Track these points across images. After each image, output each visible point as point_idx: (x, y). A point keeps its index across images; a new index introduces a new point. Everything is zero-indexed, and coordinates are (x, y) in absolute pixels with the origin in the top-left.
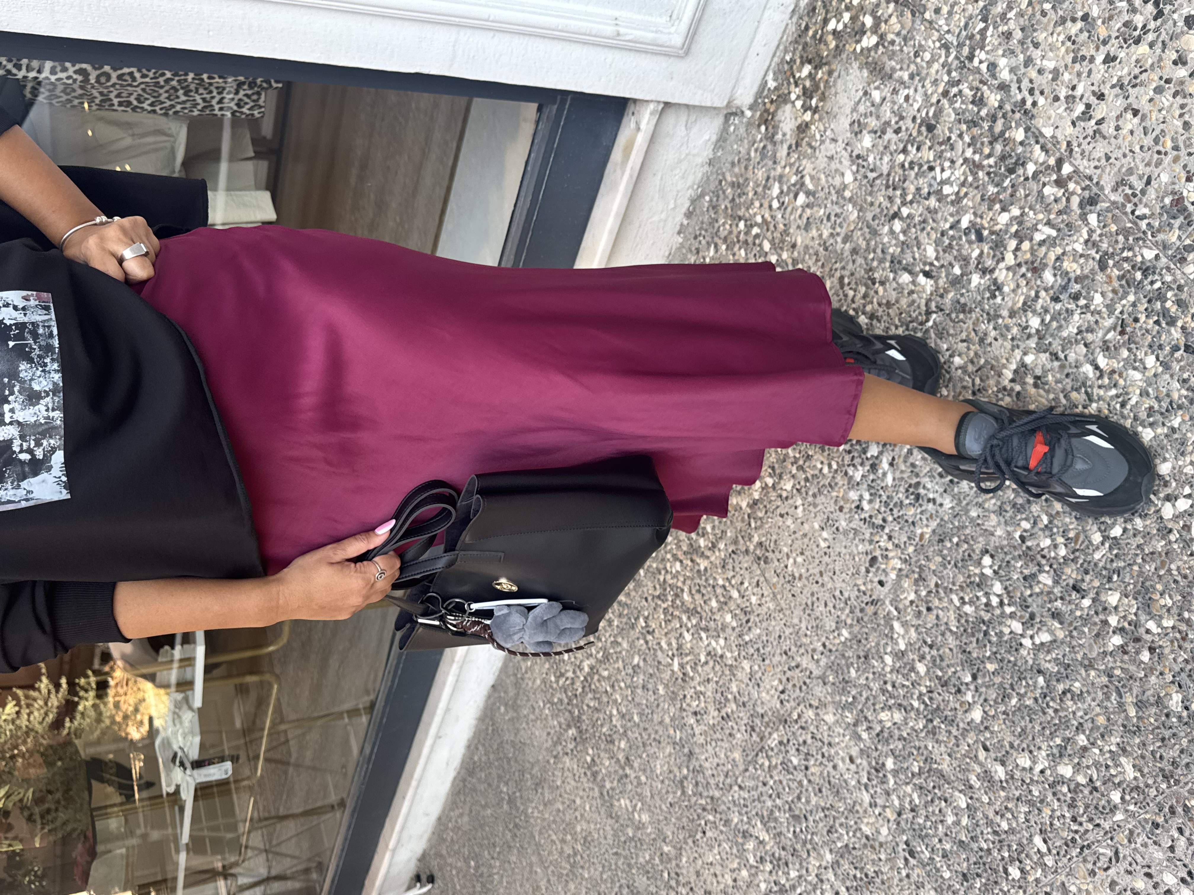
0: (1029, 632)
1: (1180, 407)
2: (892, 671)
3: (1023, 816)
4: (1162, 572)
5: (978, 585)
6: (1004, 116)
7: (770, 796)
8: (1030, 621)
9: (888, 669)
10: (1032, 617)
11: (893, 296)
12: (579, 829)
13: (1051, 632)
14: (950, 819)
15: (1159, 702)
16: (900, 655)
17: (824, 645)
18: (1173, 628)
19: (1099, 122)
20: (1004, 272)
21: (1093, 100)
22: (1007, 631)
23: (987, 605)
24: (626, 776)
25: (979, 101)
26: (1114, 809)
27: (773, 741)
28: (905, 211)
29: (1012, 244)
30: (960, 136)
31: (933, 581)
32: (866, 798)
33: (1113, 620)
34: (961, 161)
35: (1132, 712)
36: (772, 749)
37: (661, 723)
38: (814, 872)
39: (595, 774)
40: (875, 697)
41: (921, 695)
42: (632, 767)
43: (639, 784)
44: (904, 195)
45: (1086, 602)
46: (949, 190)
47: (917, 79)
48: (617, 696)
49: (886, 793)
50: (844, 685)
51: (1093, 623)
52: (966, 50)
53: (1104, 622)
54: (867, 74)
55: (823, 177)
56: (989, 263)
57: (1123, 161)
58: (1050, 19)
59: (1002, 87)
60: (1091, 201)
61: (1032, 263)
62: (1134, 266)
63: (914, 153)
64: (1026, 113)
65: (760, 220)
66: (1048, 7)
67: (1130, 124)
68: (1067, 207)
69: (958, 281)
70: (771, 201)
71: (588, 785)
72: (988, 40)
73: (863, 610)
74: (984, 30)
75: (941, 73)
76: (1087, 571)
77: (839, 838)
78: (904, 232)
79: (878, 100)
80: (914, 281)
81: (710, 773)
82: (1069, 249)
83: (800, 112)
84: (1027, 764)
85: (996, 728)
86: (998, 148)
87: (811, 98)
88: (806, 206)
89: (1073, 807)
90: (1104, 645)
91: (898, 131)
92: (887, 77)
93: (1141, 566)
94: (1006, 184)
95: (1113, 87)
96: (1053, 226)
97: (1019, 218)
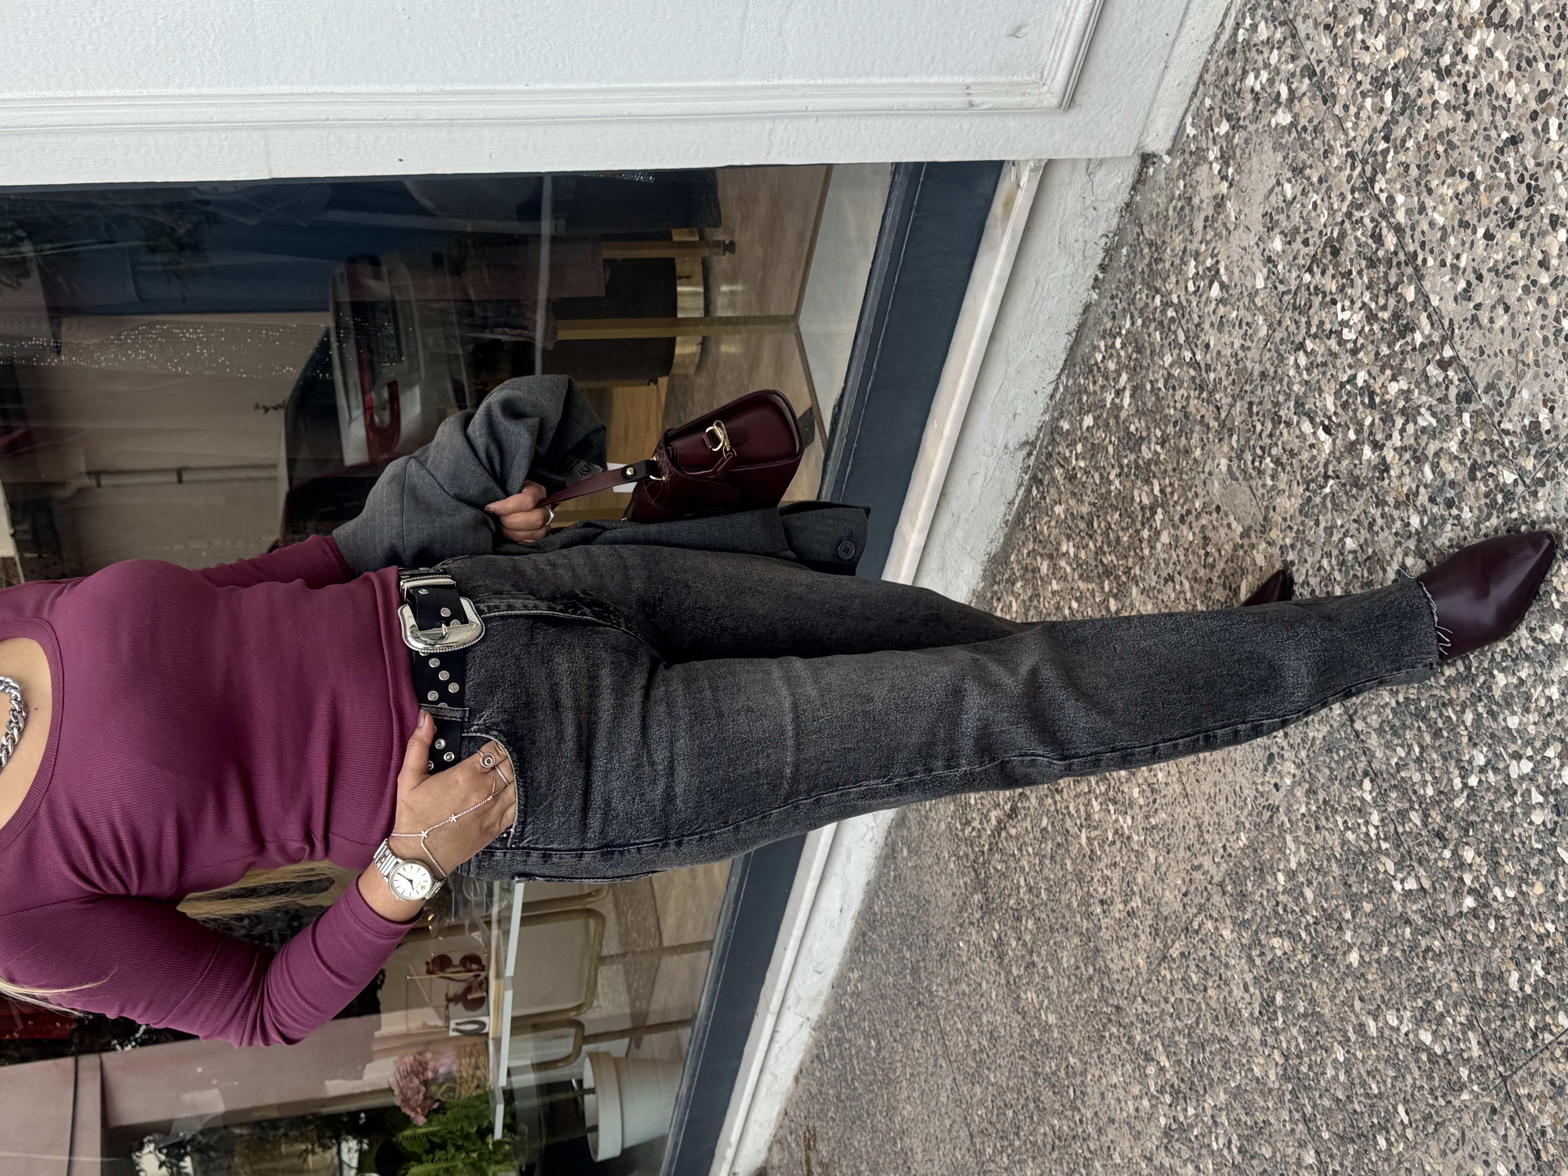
0: (1400, 876)
1: (1528, 658)
2: (1284, 892)
3: (1389, 1080)
4: (1507, 836)
5: (1360, 810)
6: (1399, 265)
7: (1171, 1015)
8: (1400, 863)
9: (1280, 889)
10: (1402, 859)
11: (1295, 444)
12: (985, 1020)
13: (1418, 878)
14: (1330, 1072)
15: (1501, 978)
16: (1291, 875)
17: (1224, 847)
18: (1515, 899)
19: (1478, 307)
20: (1392, 452)
21: (1472, 278)
22: (1382, 870)
23: (1367, 834)
24: (1034, 964)
25: (1378, 238)
26: (1462, 1087)
27: (1175, 952)
28: (1309, 345)
30: (1360, 273)
31: (1321, 795)
32: (1257, 1034)
33: (1468, 878)
34: (1359, 304)
35: (1480, 983)
36: (1174, 960)
37: (1069, 906)
38: (1209, 1112)
39: (1001, 956)
40: (1269, 919)
41: (1308, 925)
42: (1039, 954)
43: (1046, 977)
44: (1309, 324)
45: (1447, 854)
46: (1348, 335)
47: (1325, 185)
48: (1024, 862)
49: (1276, 1032)
50: (1241, 899)
51: (1452, 878)
52: (1369, 169)
53: (1461, 879)
54: (1280, 158)
55: (1236, 271)
56: (1379, 437)
57: (1493, 360)
58: (1442, 164)
59: (1398, 230)
60: (1465, 397)
61: (1415, 451)
62: (1497, 486)
63: (1318, 276)
64: (1416, 269)
65: (1175, 300)
66: (1440, 149)
67: (1502, 320)
68: (1446, 396)
69: (1352, 448)
70: (1186, 281)
71: (994, 967)
72: (1388, 166)
73: (1260, 814)
74: (1385, 152)
75: (1346, 188)
76: (1448, 819)
77: (1233, 1076)
78: (1307, 370)
79: (1289, 196)
80: (1314, 433)
81: (1115, 976)
82: (1445, 445)
83: (1217, 179)
84: (1395, 1023)
85: (1370, 977)
86: (1392, 302)
87: (1228, 166)
88: (1221, 301)
89: (1430, 1078)
90: (1460, 905)
91: (1306, 243)
92: (1298, 171)
93: (1492, 826)
94: (1397, 348)
95: (1490, 270)
96: (1434, 415)
97: (1406, 394)
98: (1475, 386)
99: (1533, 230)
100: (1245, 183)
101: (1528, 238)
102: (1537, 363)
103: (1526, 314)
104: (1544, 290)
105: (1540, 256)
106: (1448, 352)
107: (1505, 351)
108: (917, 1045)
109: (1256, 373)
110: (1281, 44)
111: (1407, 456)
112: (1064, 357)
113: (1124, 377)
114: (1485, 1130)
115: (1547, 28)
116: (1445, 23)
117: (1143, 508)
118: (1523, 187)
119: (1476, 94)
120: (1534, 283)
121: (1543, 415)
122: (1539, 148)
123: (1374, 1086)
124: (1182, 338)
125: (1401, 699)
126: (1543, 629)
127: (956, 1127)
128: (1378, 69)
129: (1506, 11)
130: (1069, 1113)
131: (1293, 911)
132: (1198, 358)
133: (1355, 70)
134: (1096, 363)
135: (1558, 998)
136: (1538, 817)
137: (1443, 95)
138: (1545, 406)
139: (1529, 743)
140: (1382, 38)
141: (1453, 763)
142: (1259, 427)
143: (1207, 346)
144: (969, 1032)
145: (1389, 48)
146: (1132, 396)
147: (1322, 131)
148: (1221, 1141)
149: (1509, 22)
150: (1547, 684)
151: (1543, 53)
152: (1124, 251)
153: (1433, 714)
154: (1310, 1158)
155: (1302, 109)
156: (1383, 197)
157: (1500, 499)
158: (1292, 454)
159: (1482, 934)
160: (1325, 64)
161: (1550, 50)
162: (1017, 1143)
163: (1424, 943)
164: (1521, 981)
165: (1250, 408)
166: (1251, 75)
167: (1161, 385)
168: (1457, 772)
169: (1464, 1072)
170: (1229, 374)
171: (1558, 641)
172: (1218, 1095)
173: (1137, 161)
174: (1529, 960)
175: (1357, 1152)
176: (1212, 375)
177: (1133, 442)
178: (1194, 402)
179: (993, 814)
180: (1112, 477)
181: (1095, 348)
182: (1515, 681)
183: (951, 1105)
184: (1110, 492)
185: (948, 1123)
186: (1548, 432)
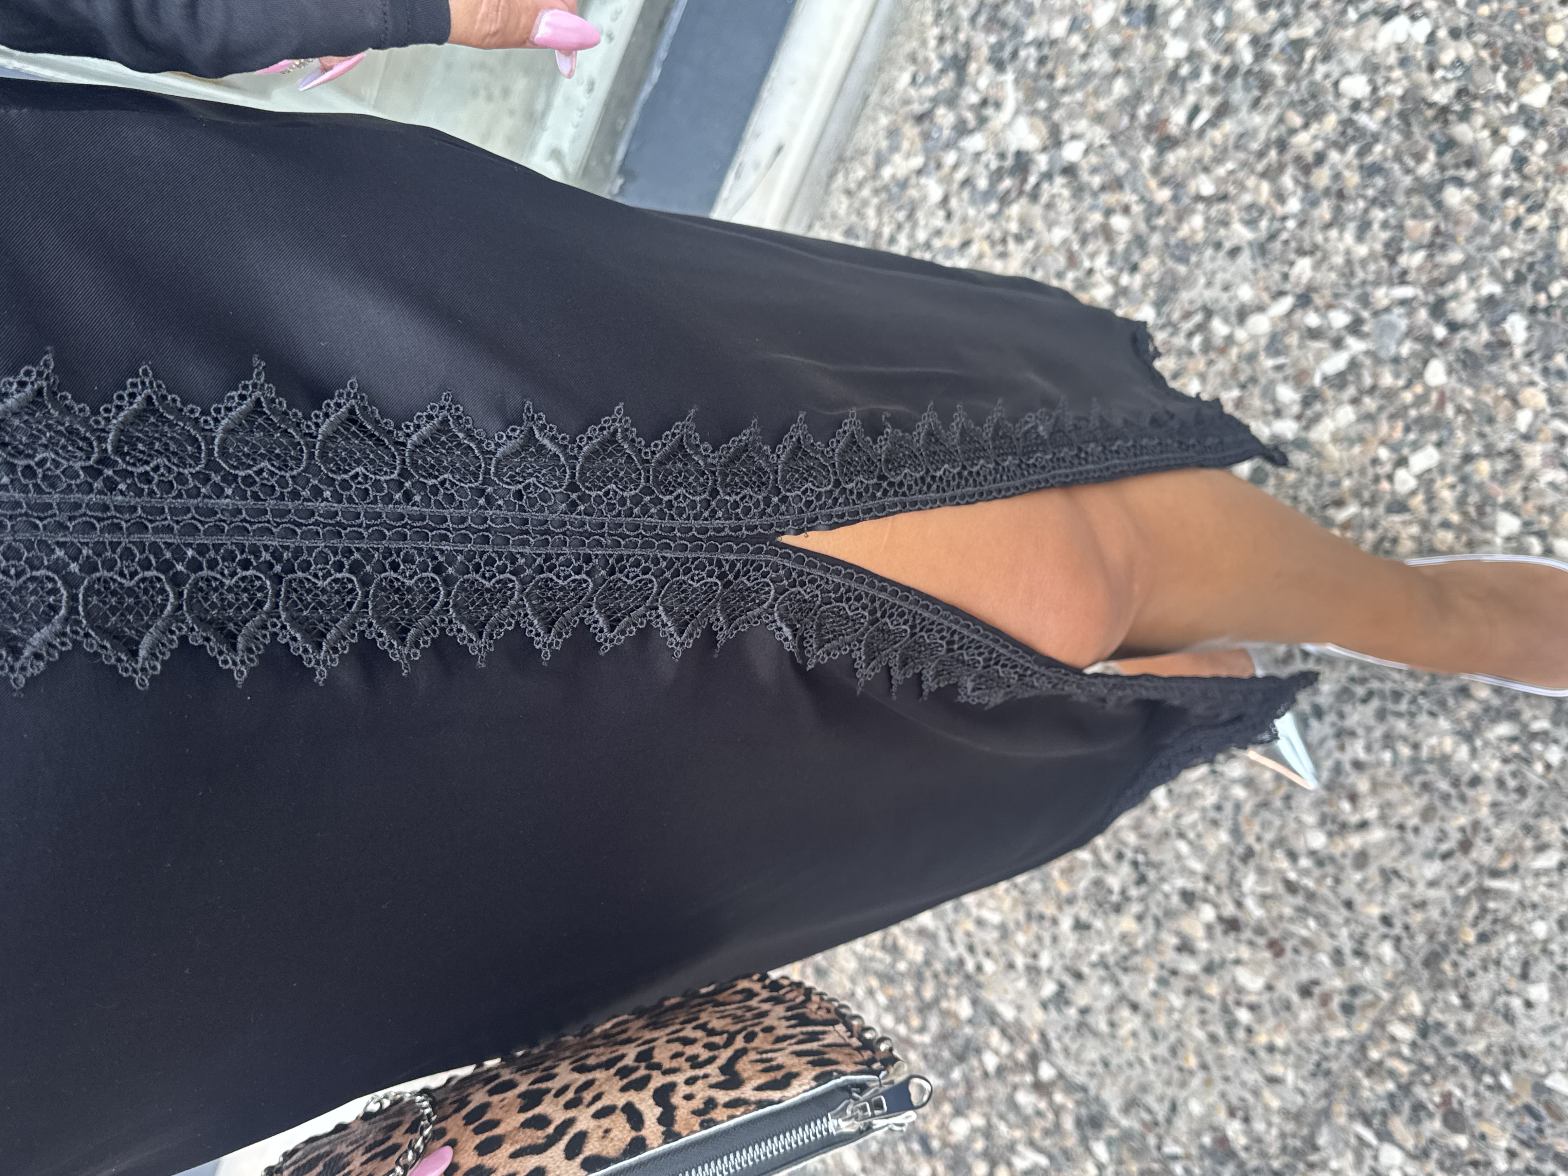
21: (1065, 978)
67: (1130, 1022)
95: (1094, 965)
96: (1040, 1150)
97: (988, 1132)
98: (1104, 1107)
99: (1155, 910)
101: (1149, 922)
102: (1204, 1067)
104: (1193, 978)
105: (1173, 941)
106: (1046, 1072)
107: (1147, 1059)
120: (1174, 972)
121: (1234, 1130)
138: (1233, 1117)
186: (1247, 1149)
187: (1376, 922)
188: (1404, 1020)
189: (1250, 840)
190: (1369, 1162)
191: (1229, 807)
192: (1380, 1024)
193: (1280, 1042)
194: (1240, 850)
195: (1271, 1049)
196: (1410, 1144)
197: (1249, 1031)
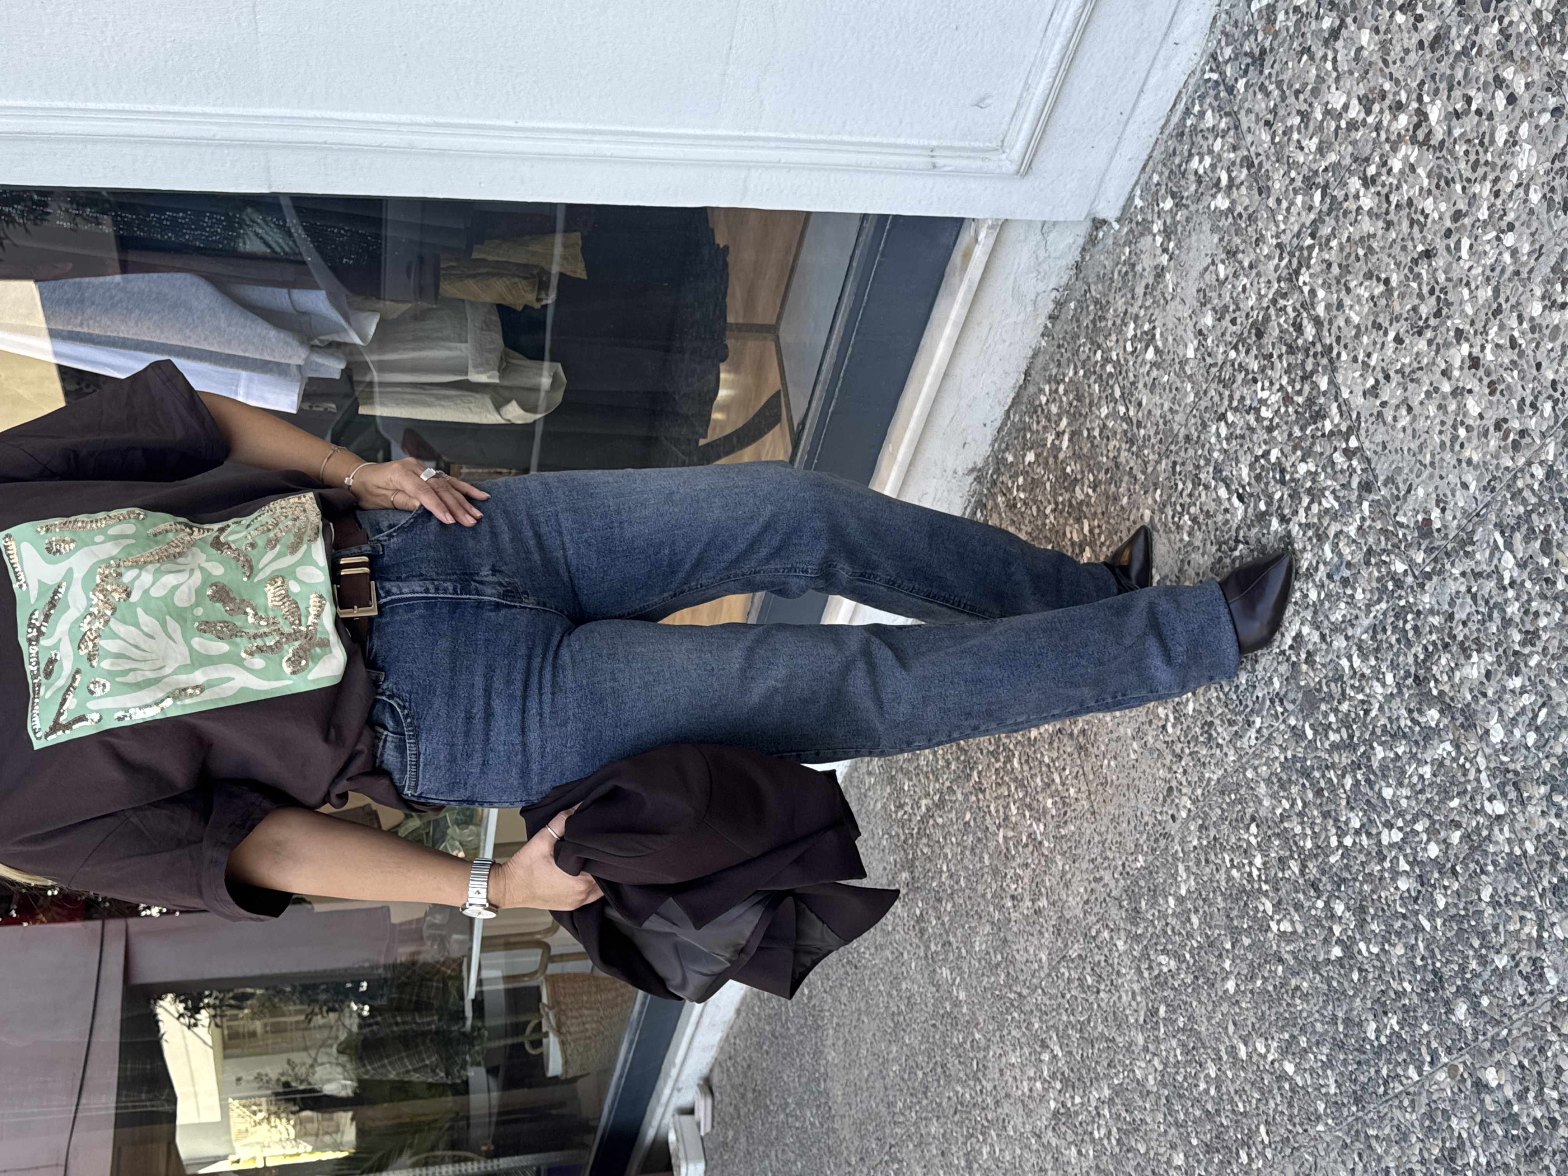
0: (1277, 917)
1: (1405, 736)
2: (1173, 914)
3: (1254, 1101)
4: (1375, 897)
5: (1245, 852)
6: (1315, 355)
7: (1067, 1010)
8: (1277, 905)
9: (1170, 911)
10: (1280, 902)
11: (1212, 507)
12: (904, 986)
13: (1292, 922)
14: (1202, 1086)
15: (1360, 1024)
16: (1180, 900)
17: (1123, 865)
18: (1377, 955)
19: (1384, 404)
20: (1297, 527)
21: (1380, 376)
22: (1261, 908)
23: (1250, 874)
24: (950, 943)
25: (1299, 328)
26: (1319, 1118)
27: (1073, 953)
28: (1230, 417)
29: (1306, 500)
30: (1280, 357)
31: (1213, 832)
32: (1140, 1040)
33: (1337, 930)
34: (1277, 386)
35: (1341, 1028)
36: (1072, 960)
37: (984, 896)
38: (1094, 1104)
39: (922, 931)
40: (1158, 937)
41: (1192, 948)
42: (955, 936)
43: (960, 956)
44: (1231, 397)
45: (1320, 904)
46: (1266, 413)
47: (1254, 271)
48: (947, 850)
49: (1157, 1040)
50: (1135, 915)
51: (1323, 927)
52: (1295, 262)
53: (1331, 929)
54: (1216, 240)
55: (1170, 339)
56: (1286, 511)
57: (1394, 456)
58: (1361, 267)
59: (1317, 322)
60: (1367, 487)
61: (1318, 529)
62: (1388, 573)
63: (1243, 355)
64: (1331, 361)
65: (1115, 358)
66: (1361, 252)
67: (1404, 420)
68: (1349, 483)
69: (1262, 518)
70: (1125, 341)
71: (916, 941)
72: (1313, 261)
73: (1156, 841)
74: (1311, 248)
75: (1273, 276)
76: (1323, 872)
77: (1116, 1075)
78: (1227, 439)
79: (1222, 276)
80: (1229, 499)
81: (1018, 966)
82: (1345, 529)
83: (1159, 251)
84: (1262, 1050)
85: (1244, 1005)
86: (1307, 388)
87: (1170, 240)
88: (1154, 364)
89: (1290, 1105)
90: (1328, 952)
91: (1233, 322)
92: (1232, 253)
93: (1362, 884)
94: (1308, 432)
95: (1397, 372)
96: (1337, 498)
97: (1313, 475)
98: (1376, 477)
99: (1439, 340)
100: (1183, 257)
101: (1434, 347)
102: (1432, 464)
103: (1427, 418)
104: (1444, 397)
105: (1443, 366)
106: (1353, 443)
107: (1405, 449)
108: (844, 999)
109: (1181, 436)
110: (1225, 133)
111: (1310, 533)
112: (1012, 395)
113: (1064, 422)
114: (1335, 1162)
115: (1467, 153)
116: (1374, 134)
117: (1073, 544)
118: (1434, 298)
119: (1397, 206)
120: (1437, 390)
121: (1435, 514)
122: (1450, 264)
123: (1240, 1105)
124: (1118, 393)
125: (1289, 756)
126: (1420, 712)
127: (873, 1078)
128: (1310, 170)
129: (1430, 132)
130: (971, 1083)
131: (1180, 934)
132: (1131, 413)
133: (1290, 168)
134: (1041, 405)
135: (1410, 1052)
136: (1403, 884)
137: (1367, 202)
138: (1438, 506)
139: (1400, 814)
140: (1315, 140)
141: (1331, 822)
142: (1180, 486)
143: (1140, 404)
144: (889, 995)
145: (1321, 150)
146: (1070, 440)
147: (1256, 220)
148: (1103, 1131)
149: (1432, 142)
150: (1421, 763)
151: (1461, 176)
152: (1072, 305)
153: (1317, 774)
154: (1179, 1159)
155: (1240, 196)
156: (1306, 289)
157: (1390, 585)
158: (1208, 515)
159: (1346, 984)
160: (1263, 157)
161: (1468, 174)
162: (925, 1102)
163: (1293, 982)
164: (1378, 1031)
165: (1174, 467)
166: (1196, 159)
167: (1096, 433)
168: (1334, 831)
169: (1321, 1107)
170: (1157, 433)
171: (1433, 725)
172: (1102, 1089)
173: (1089, 224)
174: (1385, 1013)
175: (1221, 1162)
176: (1142, 432)
177: (1070, 483)
178: (1124, 454)
179: (924, 802)
180: (1048, 511)
181: (1041, 391)
182: (1392, 755)
183: (870, 1058)
184: (1044, 524)
185: (866, 1073)
186: (1439, 530)
187: (1549, 384)
188: (1541, 463)
189: (1502, 300)
190: (1495, 561)
191: (1499, 269)
192: (1529, 463)
193: (1475, 458)
194: (1495, 306)
195: (1469, 462)
196: (1519, 556)
197: (1462, 446)
